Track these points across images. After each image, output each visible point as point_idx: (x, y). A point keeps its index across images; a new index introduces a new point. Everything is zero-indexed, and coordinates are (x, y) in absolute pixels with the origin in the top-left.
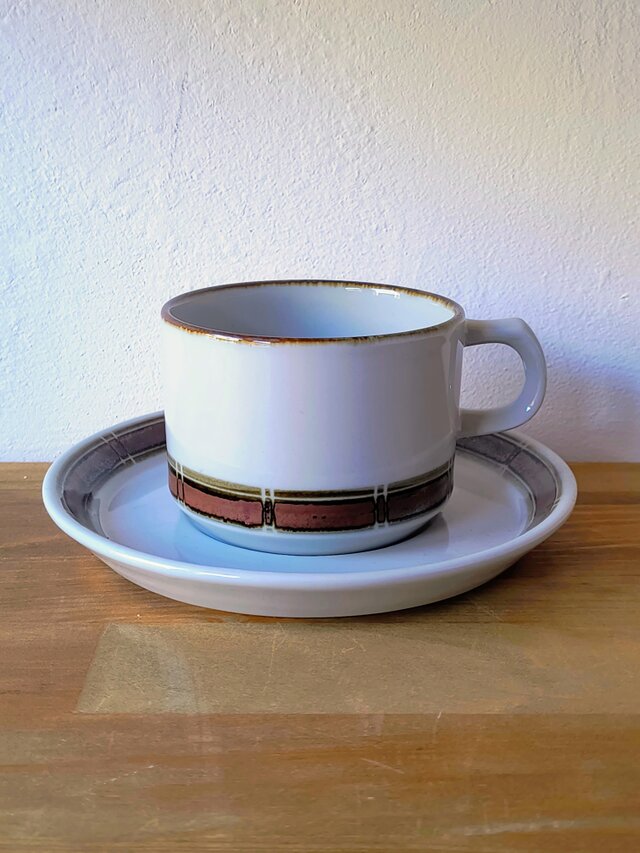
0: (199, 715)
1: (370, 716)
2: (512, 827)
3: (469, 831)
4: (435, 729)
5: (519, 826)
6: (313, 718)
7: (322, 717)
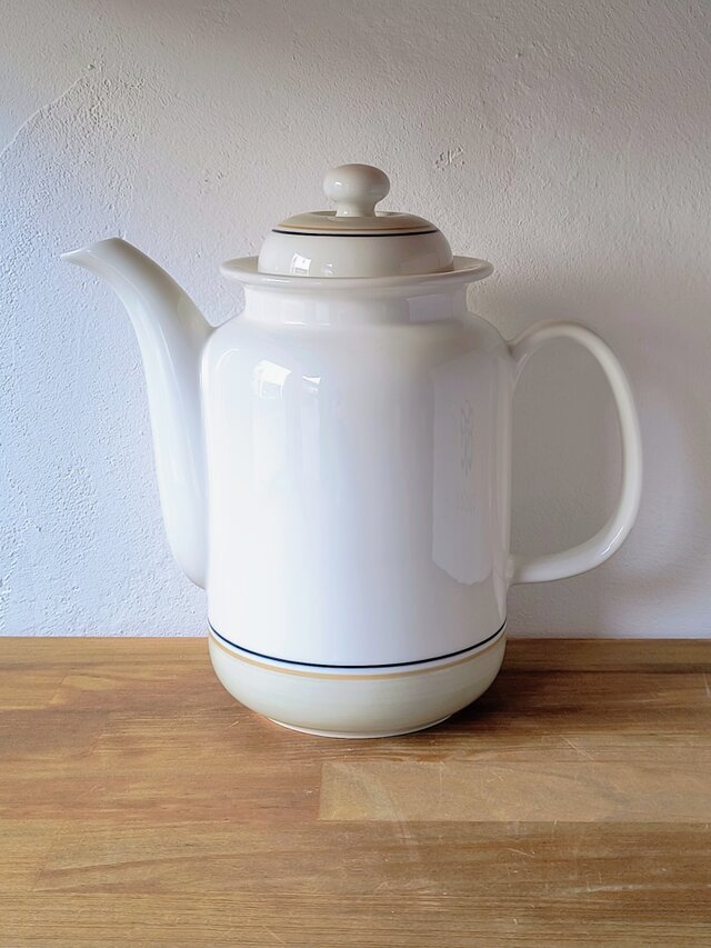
0: (400, 822)
1: (510, 823)
2: (603, 888)
3: (577, 890)
4: (553, 832)
5: (609, 888)
6: (473, 824)
7: (480, 823)
